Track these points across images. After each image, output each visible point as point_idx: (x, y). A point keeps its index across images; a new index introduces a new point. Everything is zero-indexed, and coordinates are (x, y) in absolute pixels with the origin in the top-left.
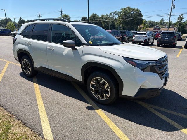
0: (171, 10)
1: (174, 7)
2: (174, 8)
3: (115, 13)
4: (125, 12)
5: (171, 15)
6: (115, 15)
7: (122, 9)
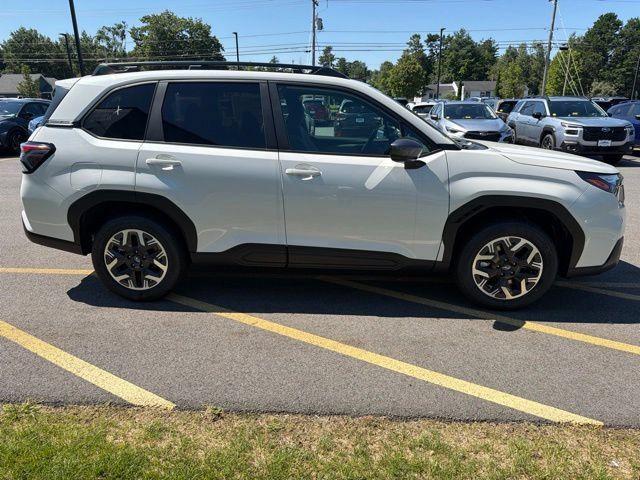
0: (311, 34)
1: (318, 24)
2: (321, 27)
3: (119, 31)
4: (158, 31)
5: (316, 48)
6: (118, 39)
7: (145, 19)
